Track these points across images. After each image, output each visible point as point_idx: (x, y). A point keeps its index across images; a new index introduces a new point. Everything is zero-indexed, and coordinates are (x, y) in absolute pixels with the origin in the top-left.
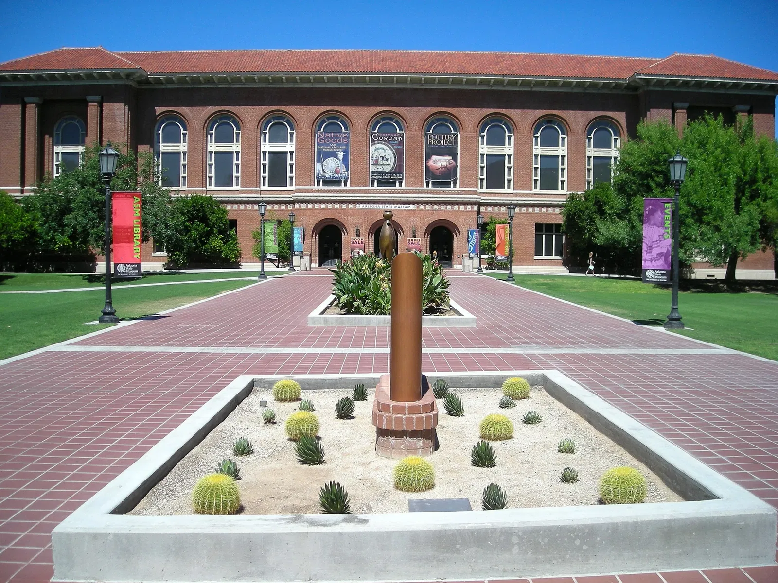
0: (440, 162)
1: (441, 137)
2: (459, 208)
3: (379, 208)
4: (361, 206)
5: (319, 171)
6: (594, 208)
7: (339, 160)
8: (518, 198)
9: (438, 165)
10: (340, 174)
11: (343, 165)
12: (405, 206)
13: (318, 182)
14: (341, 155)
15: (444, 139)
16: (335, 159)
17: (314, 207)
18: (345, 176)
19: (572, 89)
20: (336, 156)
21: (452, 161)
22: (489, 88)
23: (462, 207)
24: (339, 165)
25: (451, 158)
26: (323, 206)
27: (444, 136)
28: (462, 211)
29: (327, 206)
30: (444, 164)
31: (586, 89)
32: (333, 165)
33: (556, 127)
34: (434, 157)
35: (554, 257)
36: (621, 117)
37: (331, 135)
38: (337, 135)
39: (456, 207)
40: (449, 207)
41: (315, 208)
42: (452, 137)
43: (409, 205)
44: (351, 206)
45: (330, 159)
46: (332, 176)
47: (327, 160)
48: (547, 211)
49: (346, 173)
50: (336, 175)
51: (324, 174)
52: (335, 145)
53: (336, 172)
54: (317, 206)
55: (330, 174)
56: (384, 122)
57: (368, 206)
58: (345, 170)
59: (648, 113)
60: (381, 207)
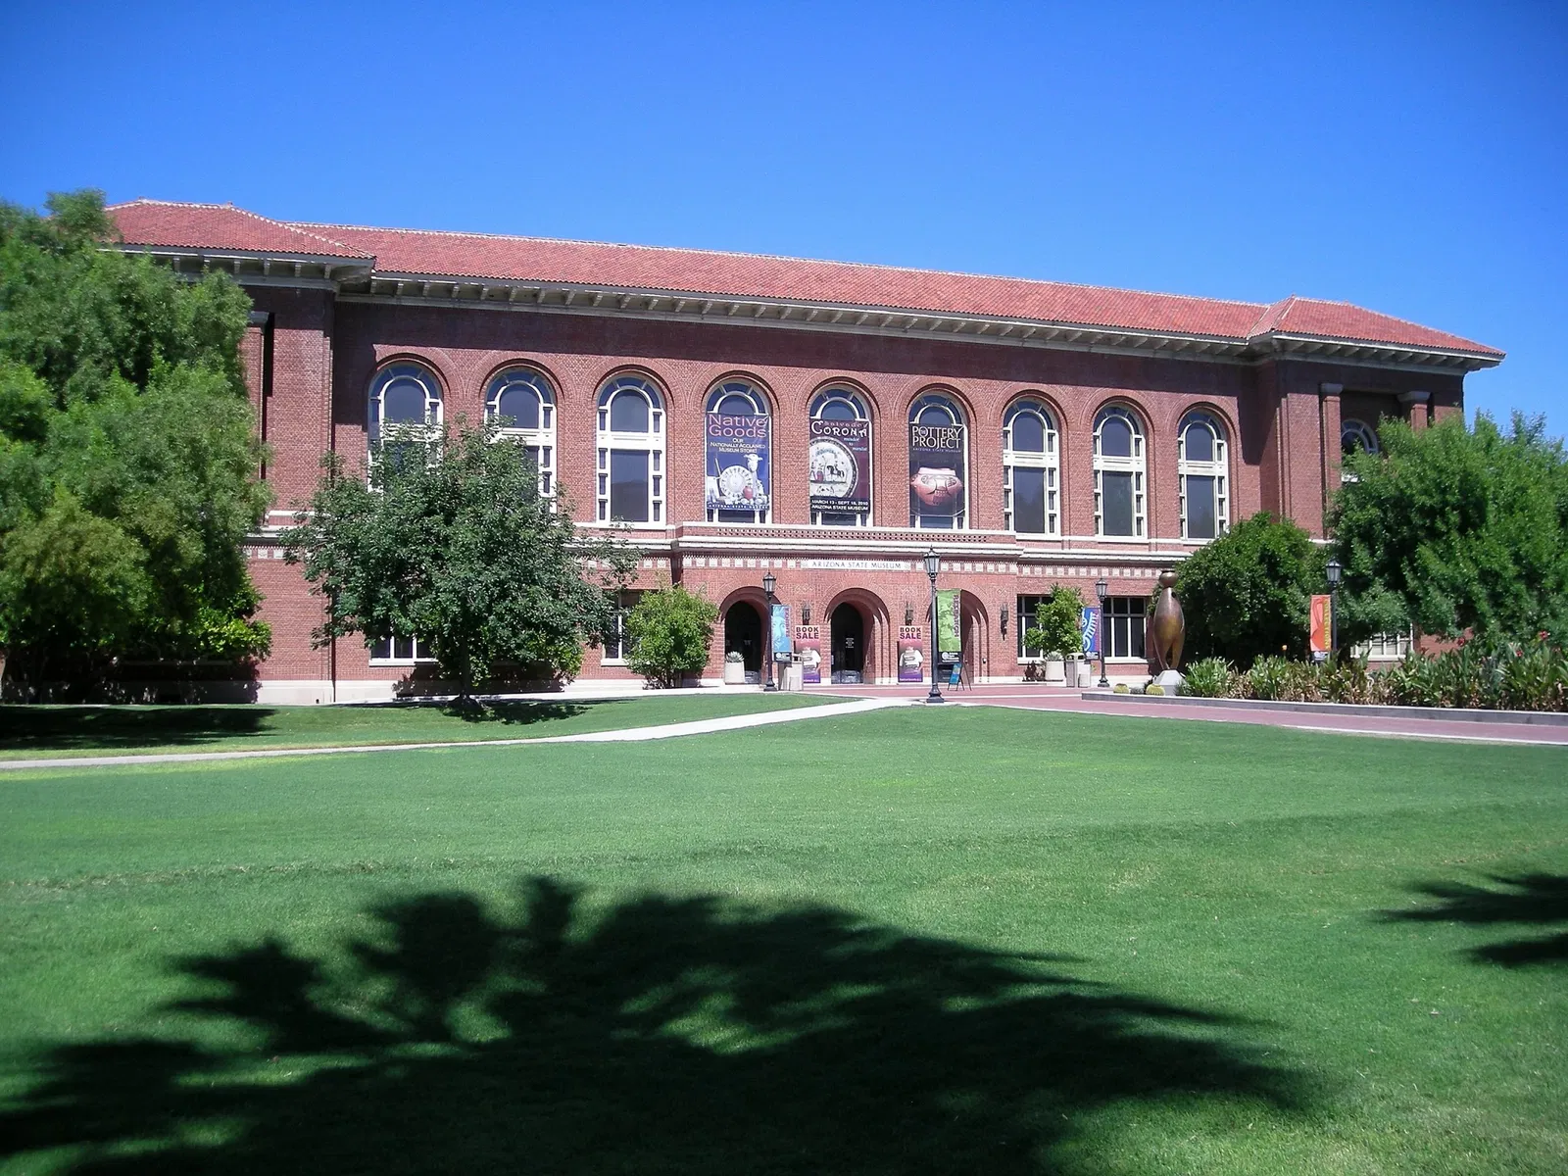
0: (934, 480)
1: (934, 431)
2: (985, 568)
3: (843, 568)
4: (809, 564)
5: (712, 492)
6: (1262, 569)
7: (751, 471)
8: (1073, 551)
9: (931, 486)
10: (752, 500)
11: (759, 482)
12: (891, 565)
13: (710, 513)
14: (754, 461)
15: (941, 437)
16: (742, 468)
17: (720, 564)
18: (763, 504)
19: (1155, 353)
20: (745, 464)
21: (956, 479)
22: (1020, 344)
23: (991, 567)
24: (751, 481)
25: (953, 472)
26: (739, 562)
27: (940, 430)
28: (990, 574)
29: (745, 563)
30: (941, 483)
31: (1177, 353)
32: (740, 483)
33: (1127, 420)
34: (924, 471)
35: (1130, 659)
36: (1229, 405)
37: (734, 421)
38: (745, 421)
39: (979, 567)
40: (968, 566)
41: (723, 565)
42: (954, 434)
43: (898, 563)
44: (791, 563)
45: (732, 468)
46: (737, 503)
47: (727, 470)
48: (1122, 573)
49: (765, 497)
50: (745, 502)
51: (723, 498)
52: (741, 440)
53: (745, 495)
54: (726, 562)
55: (733, 499)
56: (832, 399)
57: (823, 564)
58: (762, 492)
59: (1283, 400)
60: (847, 567)
